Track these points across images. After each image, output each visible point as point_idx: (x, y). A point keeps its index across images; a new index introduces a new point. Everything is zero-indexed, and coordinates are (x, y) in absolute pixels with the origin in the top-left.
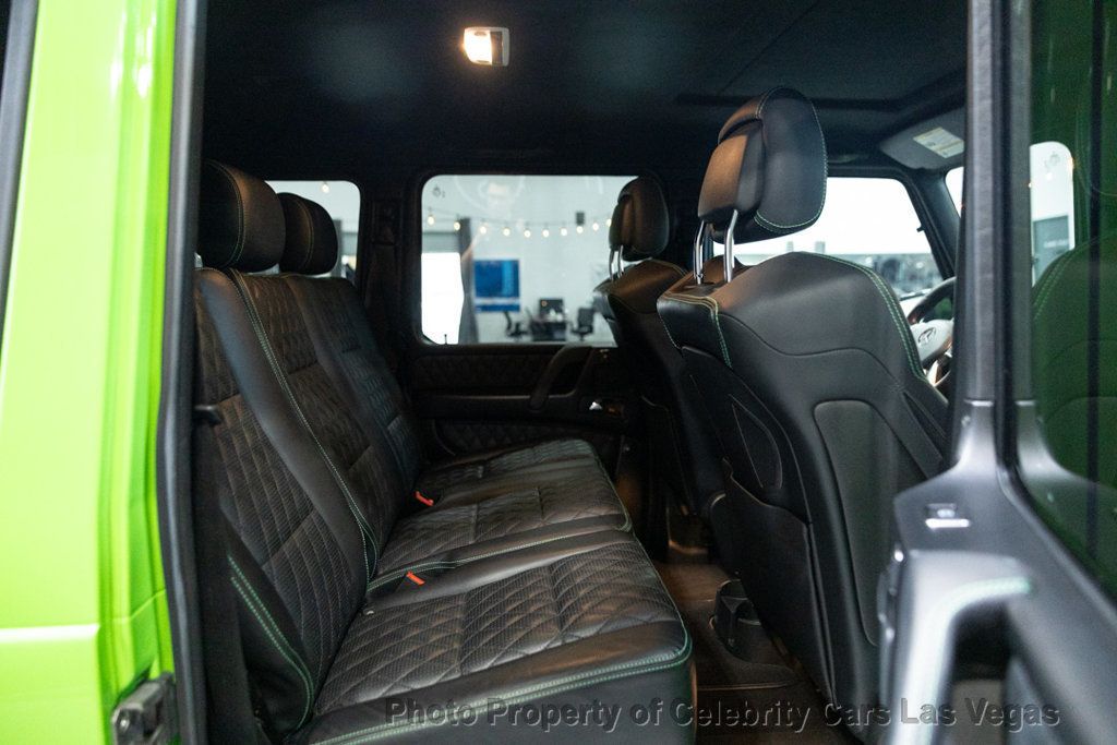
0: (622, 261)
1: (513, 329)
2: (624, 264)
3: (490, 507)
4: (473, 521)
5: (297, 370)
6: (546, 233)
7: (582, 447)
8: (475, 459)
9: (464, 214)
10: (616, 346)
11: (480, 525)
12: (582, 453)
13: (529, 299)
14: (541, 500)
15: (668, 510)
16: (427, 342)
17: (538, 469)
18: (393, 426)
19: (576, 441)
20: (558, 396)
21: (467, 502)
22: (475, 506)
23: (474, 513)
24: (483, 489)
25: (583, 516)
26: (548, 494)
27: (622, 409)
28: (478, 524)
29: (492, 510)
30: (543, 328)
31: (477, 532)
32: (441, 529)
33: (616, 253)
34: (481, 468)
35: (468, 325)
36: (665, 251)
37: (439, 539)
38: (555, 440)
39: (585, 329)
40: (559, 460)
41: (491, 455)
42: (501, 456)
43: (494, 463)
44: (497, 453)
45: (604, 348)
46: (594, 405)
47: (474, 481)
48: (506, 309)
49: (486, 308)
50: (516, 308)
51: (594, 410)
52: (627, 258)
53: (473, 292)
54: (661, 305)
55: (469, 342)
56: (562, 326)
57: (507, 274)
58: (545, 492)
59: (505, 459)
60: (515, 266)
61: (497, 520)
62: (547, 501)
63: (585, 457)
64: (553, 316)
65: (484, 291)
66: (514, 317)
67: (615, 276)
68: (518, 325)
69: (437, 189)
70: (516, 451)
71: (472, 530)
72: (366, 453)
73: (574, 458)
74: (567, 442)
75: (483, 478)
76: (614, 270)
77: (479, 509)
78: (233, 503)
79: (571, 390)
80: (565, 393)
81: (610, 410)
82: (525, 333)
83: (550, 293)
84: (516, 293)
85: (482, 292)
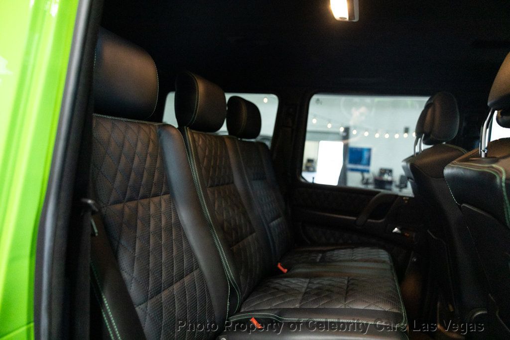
0: (422, 145)
1: (365, 181)
2: (424, 147)
3: (316, 283)
4: (303, 290)
5: (217, 185)
6: (387, 136)
7: (384, 255)
8: (319, 249)
9: (347, 124)
10: (413, 196)
11: (307, 294)
12: (383, 259)
13: (374, 168)
14: (348, 287)
15: (438, 304)
16: (303, 180)
17: (351, 264)
18: (275, 223)
19: (380, 250)
20: (374, 221)
21: (306, 276)
22: (308, 280)
23: (305, 285)
24: (317, 269)
25: (372, 308)
26: (353, 284)
27: (414, 235)
28: (306, 293)
29: (318, 286)
30: (380, 183)
31: (303, 299)
32: (284, 291)
33: (419, 139)
34: (321, 255)
35: (343, 177)
36: (455, 139)
37: (279, 297)
38: (368, 246)
39: (403, 185)
40: (366, 261)
41: (329, 248)
42: (333, 250)
43: (328, 254)
44: (332, 248)
45: (406, 197)
46: (396, 230)
47: (313, 263)
48: (362, 171)
49: (353, 170)
50: (368, 171)
51: (395, 233)
52: (426, 143)
53: (347, 161)
54: (447, 171)
55: (343, 185)
56: (390, 183)
57: (366, 155)
58: (352, 282)
59: (336, 252)
60: (369, 150)
61: (317, 294)
62: (351, 289)
63: (384, 262)
64: (386, 177)
65: (352, 161)
66: (366, 175)
67: (417, 154)
68: (368, 180)
69: (318, 100)
70: (342, 249)
71: (300, 297)
72: (250, 238)
73: (376, 261)
74: (374, 250)
75: (319, 262)
76: (417, 150)
77: (309, 283)
78: (134, 260)
79: (382, 218)
80: (378, 220)
81: (406, 234)
82: (371, 184)
83: (386, 166)
84: (368, 163)
85: (351, 162)
